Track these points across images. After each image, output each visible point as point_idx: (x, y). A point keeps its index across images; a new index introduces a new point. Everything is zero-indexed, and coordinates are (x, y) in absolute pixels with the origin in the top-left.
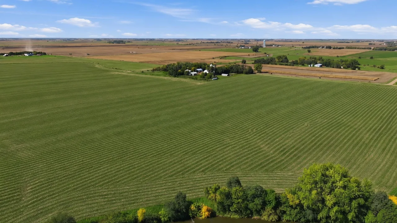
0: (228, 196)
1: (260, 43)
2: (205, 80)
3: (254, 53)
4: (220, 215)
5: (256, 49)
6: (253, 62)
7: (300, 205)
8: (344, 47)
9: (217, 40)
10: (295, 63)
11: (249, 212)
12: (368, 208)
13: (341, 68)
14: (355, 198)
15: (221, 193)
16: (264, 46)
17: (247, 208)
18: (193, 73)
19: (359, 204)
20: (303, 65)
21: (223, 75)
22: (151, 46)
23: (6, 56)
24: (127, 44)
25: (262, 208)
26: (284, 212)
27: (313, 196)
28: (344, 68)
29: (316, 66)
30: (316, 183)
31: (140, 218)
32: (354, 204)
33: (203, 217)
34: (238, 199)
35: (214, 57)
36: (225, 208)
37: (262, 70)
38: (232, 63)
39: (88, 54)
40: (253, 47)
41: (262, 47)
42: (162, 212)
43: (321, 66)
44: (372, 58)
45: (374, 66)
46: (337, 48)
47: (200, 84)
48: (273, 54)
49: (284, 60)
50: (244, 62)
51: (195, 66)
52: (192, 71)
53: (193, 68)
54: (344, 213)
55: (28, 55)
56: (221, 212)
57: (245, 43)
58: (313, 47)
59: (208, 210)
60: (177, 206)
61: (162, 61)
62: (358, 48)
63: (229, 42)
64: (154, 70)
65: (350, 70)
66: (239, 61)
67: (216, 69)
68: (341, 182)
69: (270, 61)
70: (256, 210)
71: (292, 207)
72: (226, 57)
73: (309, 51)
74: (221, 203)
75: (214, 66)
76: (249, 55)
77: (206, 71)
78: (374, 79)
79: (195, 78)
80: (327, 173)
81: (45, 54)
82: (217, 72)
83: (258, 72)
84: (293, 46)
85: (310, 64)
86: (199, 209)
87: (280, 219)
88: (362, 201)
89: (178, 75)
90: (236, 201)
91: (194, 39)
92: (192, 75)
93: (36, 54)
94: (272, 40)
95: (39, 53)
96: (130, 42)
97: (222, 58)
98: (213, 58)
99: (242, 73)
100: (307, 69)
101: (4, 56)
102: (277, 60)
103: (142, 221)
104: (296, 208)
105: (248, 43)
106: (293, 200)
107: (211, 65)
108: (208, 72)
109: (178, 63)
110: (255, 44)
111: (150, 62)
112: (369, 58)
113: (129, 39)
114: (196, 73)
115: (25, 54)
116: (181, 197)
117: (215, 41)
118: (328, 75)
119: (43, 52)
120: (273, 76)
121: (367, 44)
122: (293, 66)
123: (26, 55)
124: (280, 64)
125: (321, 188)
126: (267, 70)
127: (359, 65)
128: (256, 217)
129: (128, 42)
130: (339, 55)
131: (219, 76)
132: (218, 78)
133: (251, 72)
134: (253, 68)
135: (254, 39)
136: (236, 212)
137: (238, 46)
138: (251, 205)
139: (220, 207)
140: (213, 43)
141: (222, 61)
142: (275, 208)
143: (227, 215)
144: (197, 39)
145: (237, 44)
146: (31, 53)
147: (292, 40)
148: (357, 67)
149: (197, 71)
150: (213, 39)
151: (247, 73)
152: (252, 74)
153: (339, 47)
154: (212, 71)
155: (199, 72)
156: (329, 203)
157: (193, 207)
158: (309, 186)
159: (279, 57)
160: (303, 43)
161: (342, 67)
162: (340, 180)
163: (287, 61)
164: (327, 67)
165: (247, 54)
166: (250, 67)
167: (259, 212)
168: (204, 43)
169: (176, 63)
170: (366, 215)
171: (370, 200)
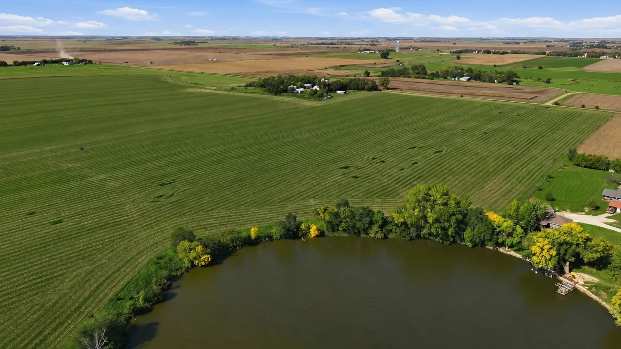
0: (336, 215)
1: (392, 44)
2: (315, 99)
3: (383, 61)
4: (329, 234)
5: (385, 55)
6: (380, 74)
7: (405, 223)
8: (509, 51)
9: (331, 39)
10: (434, 75)
11: (356, 231)
12: (466, 225)
13: (494, 83)
14: (454, 214)
15: (330, 213)
16: (398, 50)
17: (354, 227)
18: (300, 90)
19: (457, 219)
20: (446, 78)
21: (339, 92)
22: (238, 50)
23: (37, 65)
24: (201, 45)
25: (369, 227)
26: (391, 231)
27: (416, 214)
28: (499, 82)
29: (462, 79)
30: (419, 202)
31: (253, 236)
32: (453, 219)
33: (313, 236)
34: (346, 219)
35: (327, 66)
36: (334, 227)
37: (390, 86)
38: (351, 75)
39: (151, 63)
40: (383, 51)
41: (395, 51)
42: (274, 230)
43: (469, 80)
44: (541, 68)
45: (539, 80)
46: (498, 53)
47: (309, 104)
48: (408, 61)
49: (420, 72)
50: (367, 74)
51: (302, 80)
52: (298, 88)
53: (299, 84)
54: (445, 229)
55: (68, 64)
56: (330, 232)
57: (371, 45)
58: (466, 51)
59: (318, 229)
60: (288, 225)
61: (256, 73)
62: (528, 54)
63: (347, 43)
64: (247, 86)
65: (505, 85)
66: (360, 74)
67: (329, 85)
68: (441, 200)
69: (403, 73)
70: (364, 229)
71: (397, 225)
72: (343, 66)
73: (459, 58)
74: (329, 222)
75: (326, 81)
76: (375, 64)
77: (316, 87)
78: (529, 98)
79: (302, 96)
80: (430, 192)
81: (90, 62)
82: (330, 88)
83: (384, 89)
84: (438, 50)
85: (455, 77)
86: (309, 228)
87: (386, 237)
88: (460, 217)
89: (280, 93)
90: (344, 220)
91: (298, 38)
92: (298, 92)
93: (79, 63)
94: (411, 39)
95: (82, 61)
96: (203, 42)
97: (336, 68)
98: (326, 68)
99: (363, 89)
100: (450, 84)
101: (34, 65)
102: (411, 72)
103: (255, 238)
104: (401, 226)
105: (376, 45)
106: (398, 219)
107: (323, 80)
108: (318, 89)
109: (279, 77)
110: (384, 45)
111: (240, 74)
112: (536, 68)
113: (202, 37)
114: (302, 89)
115: (63, 63)
116: (291, 217)
117: (328, 42)
118: (474, 91)
119: (87, 59)
120: (404, 93)
121: (544, 46)
122: (432, 79)
123: (65, 63)
124: (416, 78)
125: (424, 206)
126: (396, 86)
127: (519, 78)
128: (363, 235)
129: (201, 42)
130: (496, 64)
131: (332, 94)
132: (332, 97)
133: (374, 88)
134: (378, 83)
135: (384, 38)
136: (344, 230)
137: (361, 49)
138: (358, 225)
139: (329, 226)
140: (326, 44)
141: (337, 72)
142: (381, 227)
143: (336, 234)
144: (302, 38)
145: (359, 46)
146: (72, 60)
147: (440, 40)
148: (515, 81)
149: (305, 88)
150: (325, 39)
151: (370, 90)
152: (376, 90)
153: (501, 51)
154: (325, 87)
155: (308, 89)
156: (430, 220)
157: (302, 227)
158: (413, 205)
159: (415, 68)
160: (455, 44)
161: (496, 81)
162: (440, 198)
163: (426, 73)
164: (477, 80)
165: (373, 61)
166: (374, 82)
167: (366, 231)
168: (312, 44)
169: (276, 76)
170: (464, 230)
171: (468, 217)
